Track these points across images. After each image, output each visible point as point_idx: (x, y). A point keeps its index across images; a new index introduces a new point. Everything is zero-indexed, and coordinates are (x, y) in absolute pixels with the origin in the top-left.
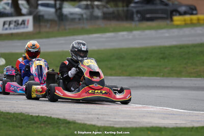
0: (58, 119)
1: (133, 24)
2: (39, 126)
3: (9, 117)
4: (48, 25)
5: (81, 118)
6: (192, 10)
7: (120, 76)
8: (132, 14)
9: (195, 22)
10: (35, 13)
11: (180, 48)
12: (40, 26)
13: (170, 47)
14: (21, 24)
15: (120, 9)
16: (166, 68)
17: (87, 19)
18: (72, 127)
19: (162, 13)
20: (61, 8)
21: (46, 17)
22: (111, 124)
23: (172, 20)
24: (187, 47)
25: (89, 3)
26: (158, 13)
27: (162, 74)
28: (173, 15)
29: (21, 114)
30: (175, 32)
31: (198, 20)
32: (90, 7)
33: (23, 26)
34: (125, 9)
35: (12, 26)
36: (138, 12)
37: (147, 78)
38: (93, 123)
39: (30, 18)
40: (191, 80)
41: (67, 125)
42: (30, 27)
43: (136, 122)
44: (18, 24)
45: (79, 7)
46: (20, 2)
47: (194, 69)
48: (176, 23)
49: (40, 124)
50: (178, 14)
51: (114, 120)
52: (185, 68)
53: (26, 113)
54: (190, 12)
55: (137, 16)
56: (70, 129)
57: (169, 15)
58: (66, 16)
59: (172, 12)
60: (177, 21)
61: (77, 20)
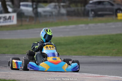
1: (89, 19)
4: (28, 20)
7: (81, 55)
8: (88, 12)
10: (18, 11)
12: (22, 20)
13: (117, 35)
14: (8, 19)
15: (79, 8)
16: (114, 49)
17: (55, 15)
19: (110, 11)
20: (36, 8)
21: (26, 14)
23: (117, 16)
25: (57, 4)
26: (107, 11)
27: (111, 54)
28: (118, 13)
30: (120, 24)
32: (58, 7)
33: (9, 20)
34: (83, 8)
35: (2, 20)
36: (92, 10)
37: (101, 56)
39: (15, 15)
42: (14, 21)
44: (6, 19)
45: (50, 7)
46: (7, 3)
48: (119, 18)
50: (121, 12)
55: (91, 13)
57: (115, 13)
58: (40, 13)
59: (117, 10)
60: (121, 16)
61: (48, 16)
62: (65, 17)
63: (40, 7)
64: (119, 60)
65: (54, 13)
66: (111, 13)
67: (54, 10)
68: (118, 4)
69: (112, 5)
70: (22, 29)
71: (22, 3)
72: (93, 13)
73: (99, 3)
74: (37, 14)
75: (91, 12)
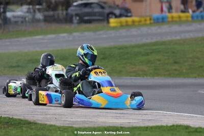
0: (20, 120)
1: (73, 26)
2: (3, 126)
5: (40, 119)
6: (126, 12)
8: (72, 17)
9: (130, 23)
11: (120, 49)
15: (60, 12)
17: (29, 22)
18: (33, 127)
19: (99, 16)
20: (5, 12)
22: (69, 124)
23: (108, 22)
24: (126, 48)
25: (31, 7)
26: (95, 16)
28: (110, 18)
30: (112, 33)
31: (133, 22)
32: (32, 11)
34: (65, 12)
36: (77, 15)
38: (53, 123)
40: (131, 79)
41: (29, 126)
43: (92, 122)
45: (22, 11)
47: (133, 68)
48: (112, 25)
49: (4, 125)
50: (114, 17)
51: (72, 120)
52: (124, 67)
54: (125, 14)
55: (76, 19)
56: (32, 129)
57: (106, 18)
58: (10, 19)
59: (108, 14)
60: (114, 23)
61: (20, 23)
62: (42, 24)
63: (9, 11)
65: (27, 19)
66: (101, 18)
67: (27, 14)
68: (110, 7)
69: (102, 8)
72: (78, 18)
73: (86, 5)
74: (5, 20)
75: (76, 17)
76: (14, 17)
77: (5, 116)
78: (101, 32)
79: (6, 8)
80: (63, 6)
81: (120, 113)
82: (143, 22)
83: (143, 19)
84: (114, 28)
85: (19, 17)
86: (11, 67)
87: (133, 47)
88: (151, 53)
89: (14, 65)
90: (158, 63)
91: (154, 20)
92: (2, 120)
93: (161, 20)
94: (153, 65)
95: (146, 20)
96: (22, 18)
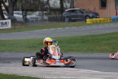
0: (34, 78)
1: (65, 23)
3: (8, 77)
4: (19, 25)
6: (96, 15)
8: (65, 18)
9: (98, 22)
10: (12, 18)
11: (92, 37)
12: (15, 25)
13: (87, 36)
14: (5, 24)
15: (58, 15)
16: (85, 47)
17: (40, 21)
20: (26, 15)
21: (18, 20)
23: (86, 21)
24: (96, 36)
25: (41, 12)
26: (79, 18)
27: (83, 51)
28: (87, 18)
29: (14, 75)
30: (88, 27)
31: (100, 21)
32: (41, 14)
33: (5, 25)
34: (60, 15)
36: (67, 17)
37: (76, 53)
39: (9, 21)
40: (99, 54)
42: (9, 26)
44: (3, 24)
45: (36, 15)
46: (4, 12)
47: (100, 48)
48: (88, 22)
50: (89, 18)
52: (95, 47)
53: (17, 74)
54: (96, 16)
55: (67, 19)
57: (84, 18)
58: (29, 19)
59: (86, 16)
60: (89, 21)
61: (34, 21)
62: (47, 22)
63: (28, 15)
64: (89, 56)
65: (39, 19)
67: (39, 17)
68: (87, 12)
69: (82, 13)
70: (15, 32)
71: (14, 12)
73: (73, 11)
74: (26, 20)
76: (31, 18)
77: (26, 76)
78: (82, 27)
79: (27, 13)
80: (59, 12)
81: (93, 74)
82: (106, 21)
83: (106, 19)
84: (89, 24)
85: (34, 18)
86: (29, 47)
87: (100, 35)
88: (111, 39)
89: (31, 46)
90: (115, 45)
91: (112, 20)
92: (24, 78)
93: (116, 20)
94: (111, 46)
95: (107, 20)
96: (36, 18)
